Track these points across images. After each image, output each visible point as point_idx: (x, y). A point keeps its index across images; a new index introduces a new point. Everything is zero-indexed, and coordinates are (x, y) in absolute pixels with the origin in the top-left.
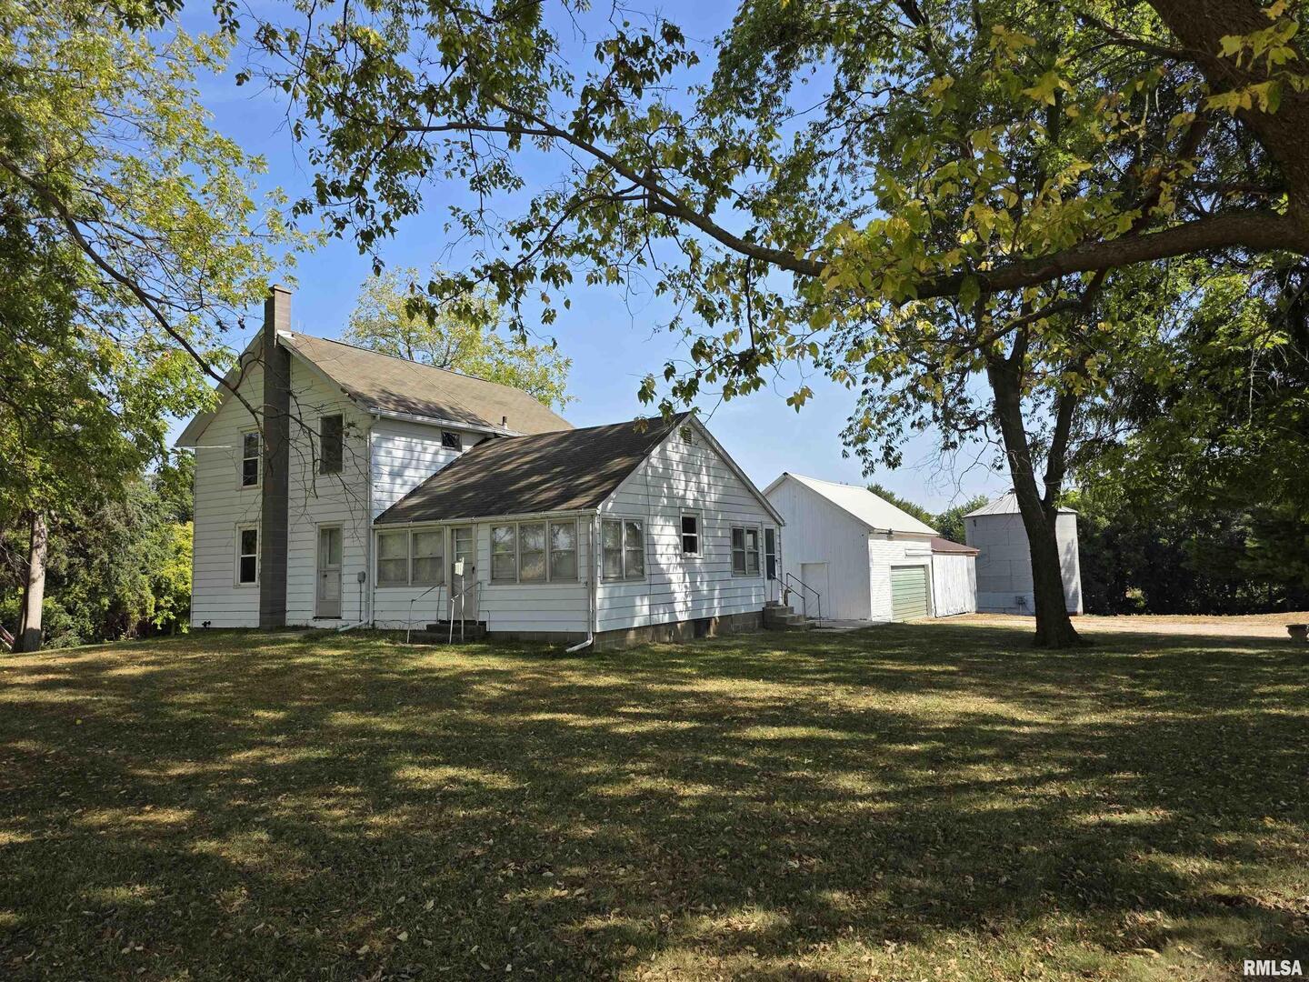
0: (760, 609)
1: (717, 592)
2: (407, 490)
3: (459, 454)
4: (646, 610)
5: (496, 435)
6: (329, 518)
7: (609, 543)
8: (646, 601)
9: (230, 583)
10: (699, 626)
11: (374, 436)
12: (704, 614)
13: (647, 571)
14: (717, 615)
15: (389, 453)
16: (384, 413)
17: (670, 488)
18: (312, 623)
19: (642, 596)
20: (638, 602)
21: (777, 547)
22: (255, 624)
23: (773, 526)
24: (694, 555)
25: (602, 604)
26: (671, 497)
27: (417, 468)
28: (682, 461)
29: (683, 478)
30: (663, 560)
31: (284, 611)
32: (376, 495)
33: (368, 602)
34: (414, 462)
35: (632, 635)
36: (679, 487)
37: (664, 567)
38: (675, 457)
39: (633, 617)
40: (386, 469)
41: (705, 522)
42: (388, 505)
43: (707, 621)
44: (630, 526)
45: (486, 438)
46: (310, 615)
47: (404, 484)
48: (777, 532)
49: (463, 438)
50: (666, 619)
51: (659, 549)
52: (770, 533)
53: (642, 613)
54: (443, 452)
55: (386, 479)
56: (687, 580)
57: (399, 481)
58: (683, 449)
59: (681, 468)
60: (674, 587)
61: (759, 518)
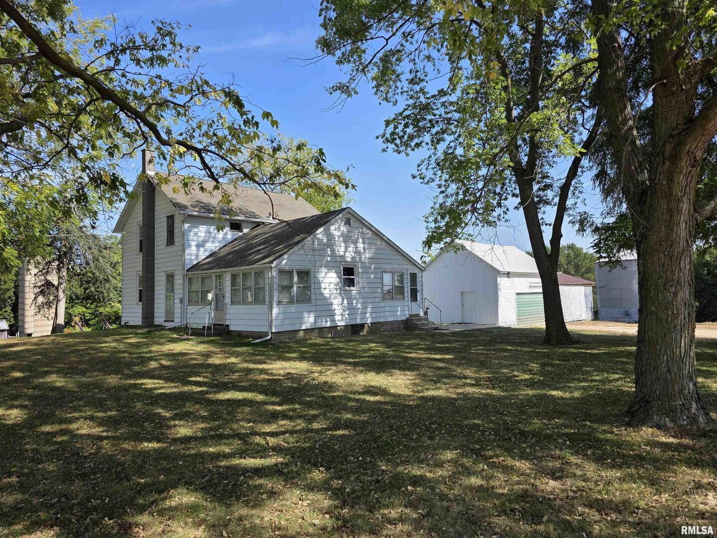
0: (404, 318)
1: (369, 310)
2: (207, 254)
3: (241, 234)
4: (312, 319)
5: (263, 223)
6: (170, 269)
7: (285, 283)
8: (312, 315)
9: (135, 302)
10: (355, 329)
11: (186, 226)
12: (358, 322)
13: (313, 297)
14: (369, 321)
15: (196, 234)
16: (190, 213)
17: (333, 251)
18: (164, 324)
19: (309, 312)
20: (306, 315)
21: (419, 283)
22: (140, 323)
23: (416, 271)
24: (352, 288)
25: (277, 316)
26: (333, 255)
27: (213, 242)
28: (342, 235)
29: (343, 245)
30: (326, 293)
31: (153, 317)
32: (187, 257)
33: (184, 313)
34: (211, 239)
35: (301, 334)
36: (340, 250)
37: (327, 296)
38: (337, 234)
39: (301, 324)
40: (194, 244)
41: (360, 270)
42: (195, 262)
43: (362, 326)
44: (301, 274)
45: (258, 224)
46: (163, 319)
47: (206, 250)
48: (419, 275)
49: (243, 225)
50: (328, 324)
51: (323, 286)
52: (413, 277)
53: (309, 320)
54: (229, 233)
55: (194, 248)
56: (345, 301)
57: (202, 249)
58: (344, 228)
59: (341, 239)
60: (335, 307)
61: (406, 267)
